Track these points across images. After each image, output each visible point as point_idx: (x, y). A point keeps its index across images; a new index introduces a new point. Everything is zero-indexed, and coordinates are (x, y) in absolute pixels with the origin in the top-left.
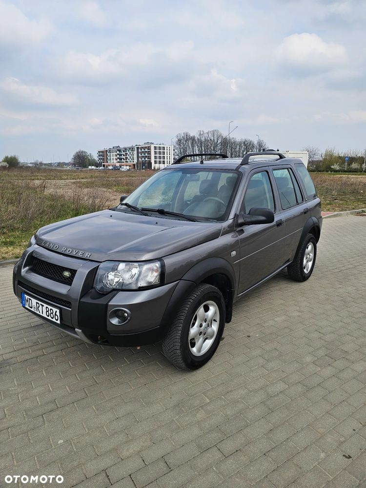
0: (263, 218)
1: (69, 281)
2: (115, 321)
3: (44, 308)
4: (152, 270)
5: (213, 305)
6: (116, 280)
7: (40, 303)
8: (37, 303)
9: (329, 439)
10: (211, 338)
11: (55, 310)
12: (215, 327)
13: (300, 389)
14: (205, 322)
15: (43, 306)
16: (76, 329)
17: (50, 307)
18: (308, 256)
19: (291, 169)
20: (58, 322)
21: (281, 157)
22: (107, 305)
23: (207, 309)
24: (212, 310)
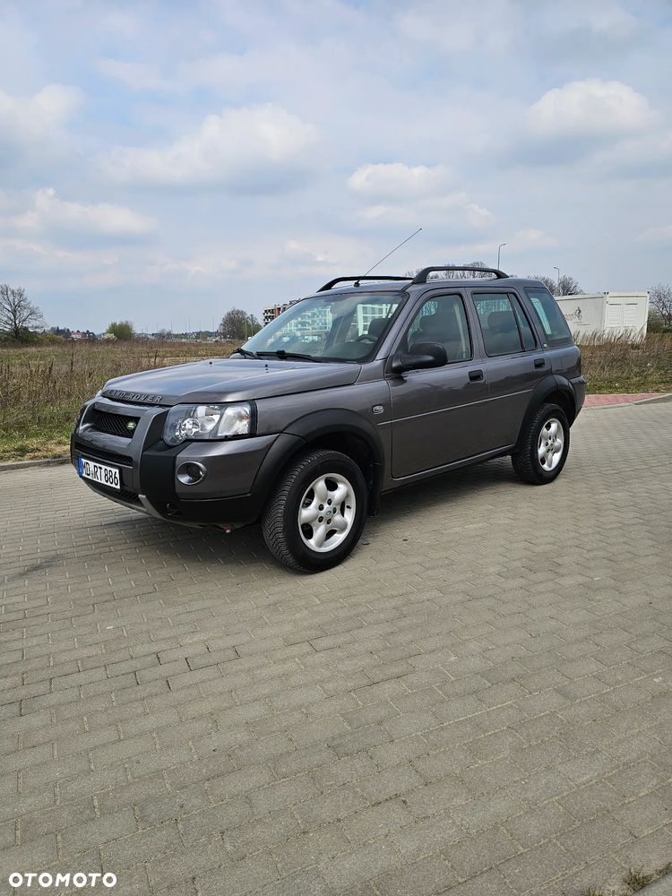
0: (430, 358)
1: (130, 434)
2: (184, 479)
3: (103, 471)
4: (241, 418)
5: (342, 482)
6: (194, 430)
7: (98, 465)
8: (95, 466)
9: (473, 646)
10: (343, 530)
11: (114, 470)
12: (349, 517)
13: (460, 597)
14: (329, 504)
15: (101, 468)
16: (140, 496)
17: (109, 469)
18: (550, 442)
19: (514, 294)
20: (118, 487)
21: (500, 275)
22: (175, 458)
23: (332, 486)
24: (343, 489)
